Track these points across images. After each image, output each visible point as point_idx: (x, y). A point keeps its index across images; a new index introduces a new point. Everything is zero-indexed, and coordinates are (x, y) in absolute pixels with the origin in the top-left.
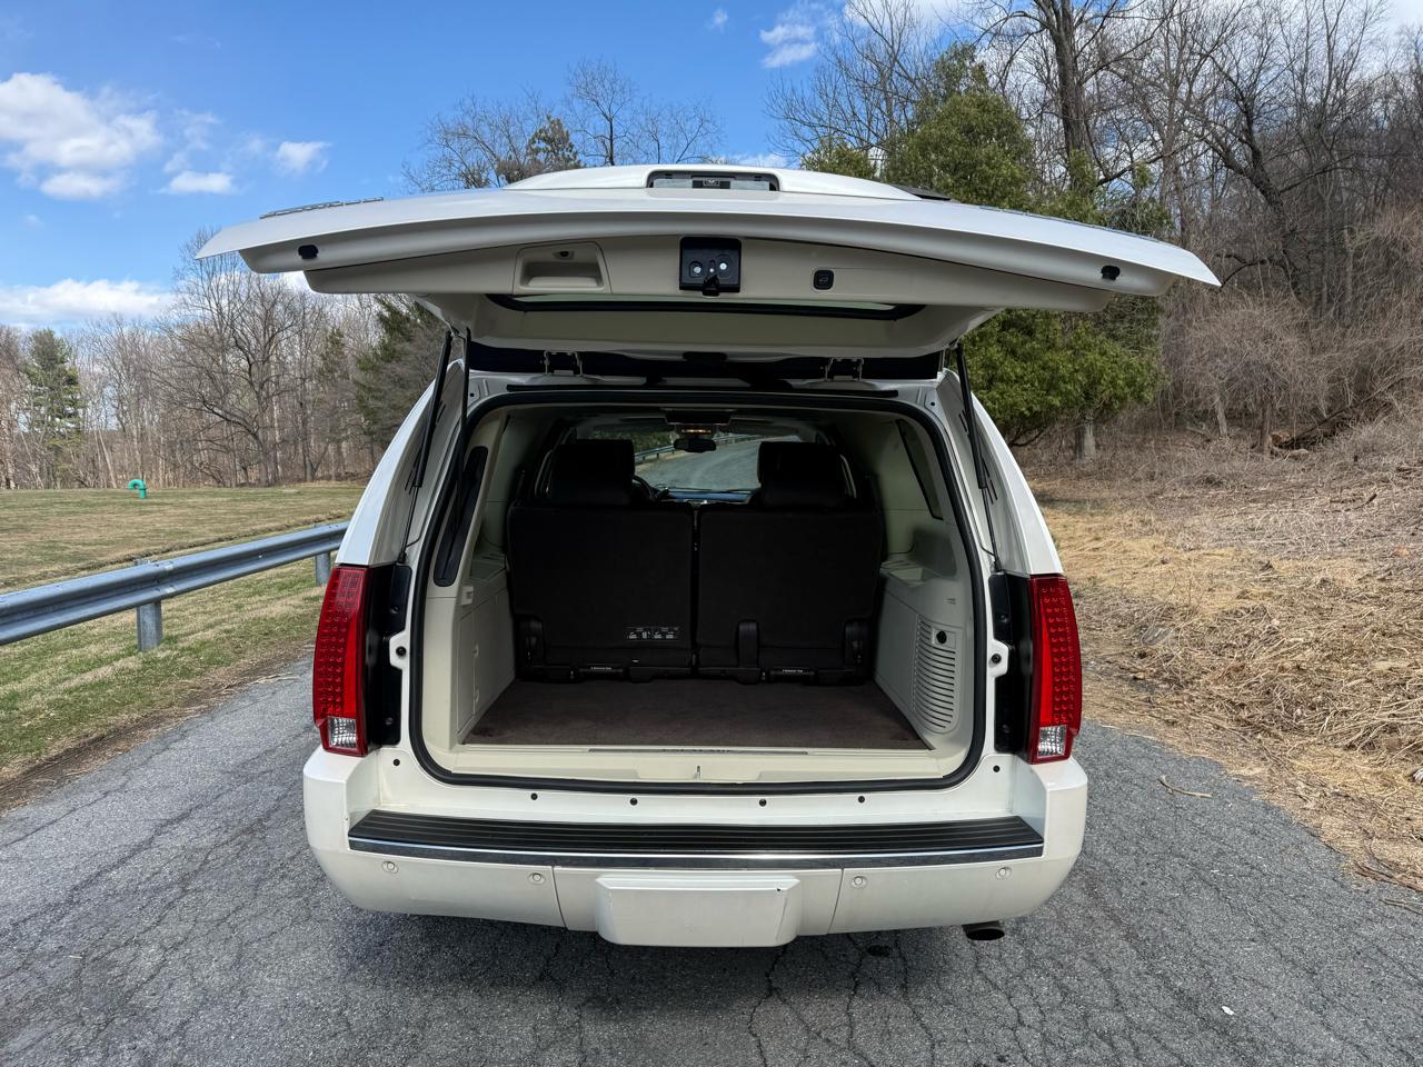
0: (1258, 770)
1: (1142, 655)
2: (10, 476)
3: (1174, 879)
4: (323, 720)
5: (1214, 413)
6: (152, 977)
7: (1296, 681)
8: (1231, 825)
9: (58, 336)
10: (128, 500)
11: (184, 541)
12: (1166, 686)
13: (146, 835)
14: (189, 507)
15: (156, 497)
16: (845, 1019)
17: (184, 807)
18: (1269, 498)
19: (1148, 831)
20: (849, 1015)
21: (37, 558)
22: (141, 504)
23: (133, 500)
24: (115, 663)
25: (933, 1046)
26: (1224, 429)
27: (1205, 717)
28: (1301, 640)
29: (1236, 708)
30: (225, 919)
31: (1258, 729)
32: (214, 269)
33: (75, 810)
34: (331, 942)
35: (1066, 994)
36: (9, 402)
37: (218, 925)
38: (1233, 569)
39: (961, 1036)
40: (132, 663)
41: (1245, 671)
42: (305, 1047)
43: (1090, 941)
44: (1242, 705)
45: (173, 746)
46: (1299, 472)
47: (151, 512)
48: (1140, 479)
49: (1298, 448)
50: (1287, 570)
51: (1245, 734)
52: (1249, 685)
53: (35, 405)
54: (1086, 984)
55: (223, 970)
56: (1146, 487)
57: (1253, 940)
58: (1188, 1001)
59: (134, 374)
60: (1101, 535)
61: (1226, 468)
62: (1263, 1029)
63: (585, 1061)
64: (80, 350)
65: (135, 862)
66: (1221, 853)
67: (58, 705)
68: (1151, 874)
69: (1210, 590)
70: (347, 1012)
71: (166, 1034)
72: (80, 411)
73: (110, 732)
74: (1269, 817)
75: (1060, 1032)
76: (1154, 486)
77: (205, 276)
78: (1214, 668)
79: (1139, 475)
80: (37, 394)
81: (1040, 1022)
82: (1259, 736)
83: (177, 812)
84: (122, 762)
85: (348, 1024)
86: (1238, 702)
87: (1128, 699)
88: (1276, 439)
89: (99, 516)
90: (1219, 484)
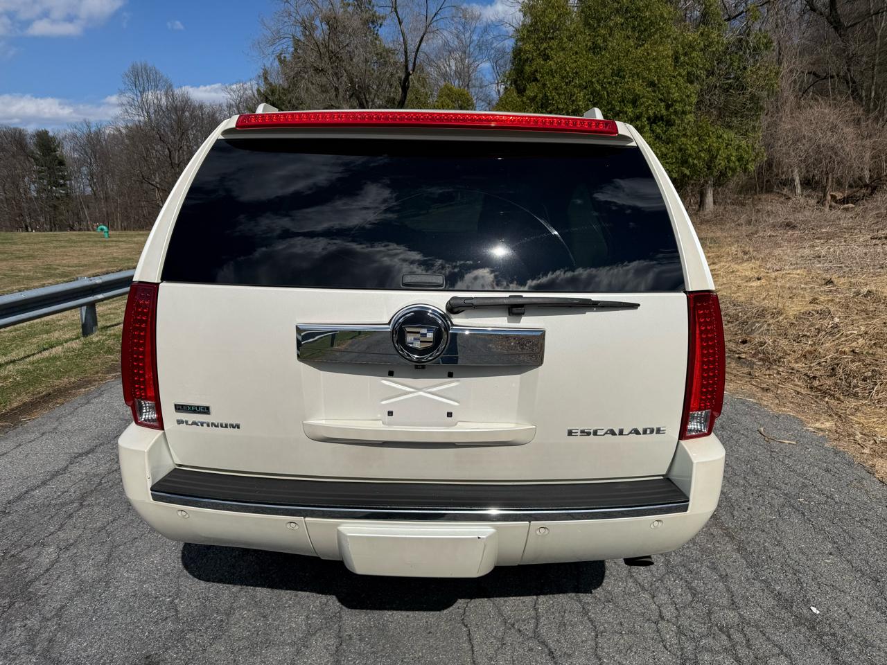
0: (828, 425)
1: (744, 342)
2: (28, 224)
3: (772, 506)
4: (132, 402)
5: (793, 180)
6: (48, 570)
7: (853, 361)
8: (811, 465)
9: (51, 134)
10: (97, 239)
11: (130, 264)
12: (761, 363)
13: (63, 464)
14: (134, 243)
15: (115, 237)
16: (533, 613)
17: (92, 444)
18: (829, 237)
19: (752, 469)
20: (536, 610)
21: (40, 275)
22: (105, 241)
23: (101, 239)
24: (65, 344)
25: (596, 636)
26: (799, 190)
27: (788, 385)
28: (855, 332)
29: (810, 379)
30: (105, 527)
31: (825, 393)
32: (144, 90)
33: (20, 445)
34: (174, 546)
35: (695, 595)
36: (24, 177)
37: (99, 532)
38: (806, 284)
39: (617, 628)
40: (76, 345)
41: (816, 354)
42: (144, 628)
43: (711, 553)
44: (815, 378)
45: (92, 401)
46: (849, 219)
47: (110, 246)
48: (742, 224)
49: (848, 203)
50: (844, 284)
51: (817, 397)
52: (820, 363)
53: (40, 178)
54: (709, 587)
55: (98, 567)
56: (745, 229)
57: (831, 554)
58: (785, 602)
59: (99, 158)
60: (716, 261)
61: (800, 216)
62: (841, 626)
63: (341, 644)
64: (65, 143)
65: (52, 485)
66: (804, 486)
67: (24, 373)
68: (755, 502)
69: (790, 298)
70: (176, 601)
71: (49, 616)
72: (68, 182)
73: (55, 391)
74: (837, 459)
75: (690, 626)
76: (751, 229)
77: (139, 94)
78: (794, 351)
79: (741, 221)
80: (40, 172)
81: (676, 617)
82: (826, 399)
83: (87, 448)
84: (58, 411)
85: (177, 611)
86: (812, 375)
87: (735, 372)
88: (833, 197)
89: (79, 249)
90: (794, 227)
